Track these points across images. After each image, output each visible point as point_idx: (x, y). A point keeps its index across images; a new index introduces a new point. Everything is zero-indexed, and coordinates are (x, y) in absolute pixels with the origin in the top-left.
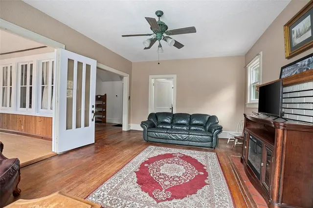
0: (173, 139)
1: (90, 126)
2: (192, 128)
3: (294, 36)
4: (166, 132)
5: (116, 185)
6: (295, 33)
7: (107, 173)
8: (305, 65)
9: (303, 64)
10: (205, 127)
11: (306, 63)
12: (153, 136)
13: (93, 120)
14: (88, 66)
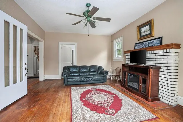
0: (85, 81)
1: (24, 80)
2: (91, 74)
3: (142, 32)
4: (80, 77)
5: (81, 117)
6: (142, 31)
7: (65, 112)
8: (147, 44)
9: (146, 43)
10: (98, 72)
11: (148, 43)
12: (72, 81)
13: (26, 76)
14: (21, 30)
